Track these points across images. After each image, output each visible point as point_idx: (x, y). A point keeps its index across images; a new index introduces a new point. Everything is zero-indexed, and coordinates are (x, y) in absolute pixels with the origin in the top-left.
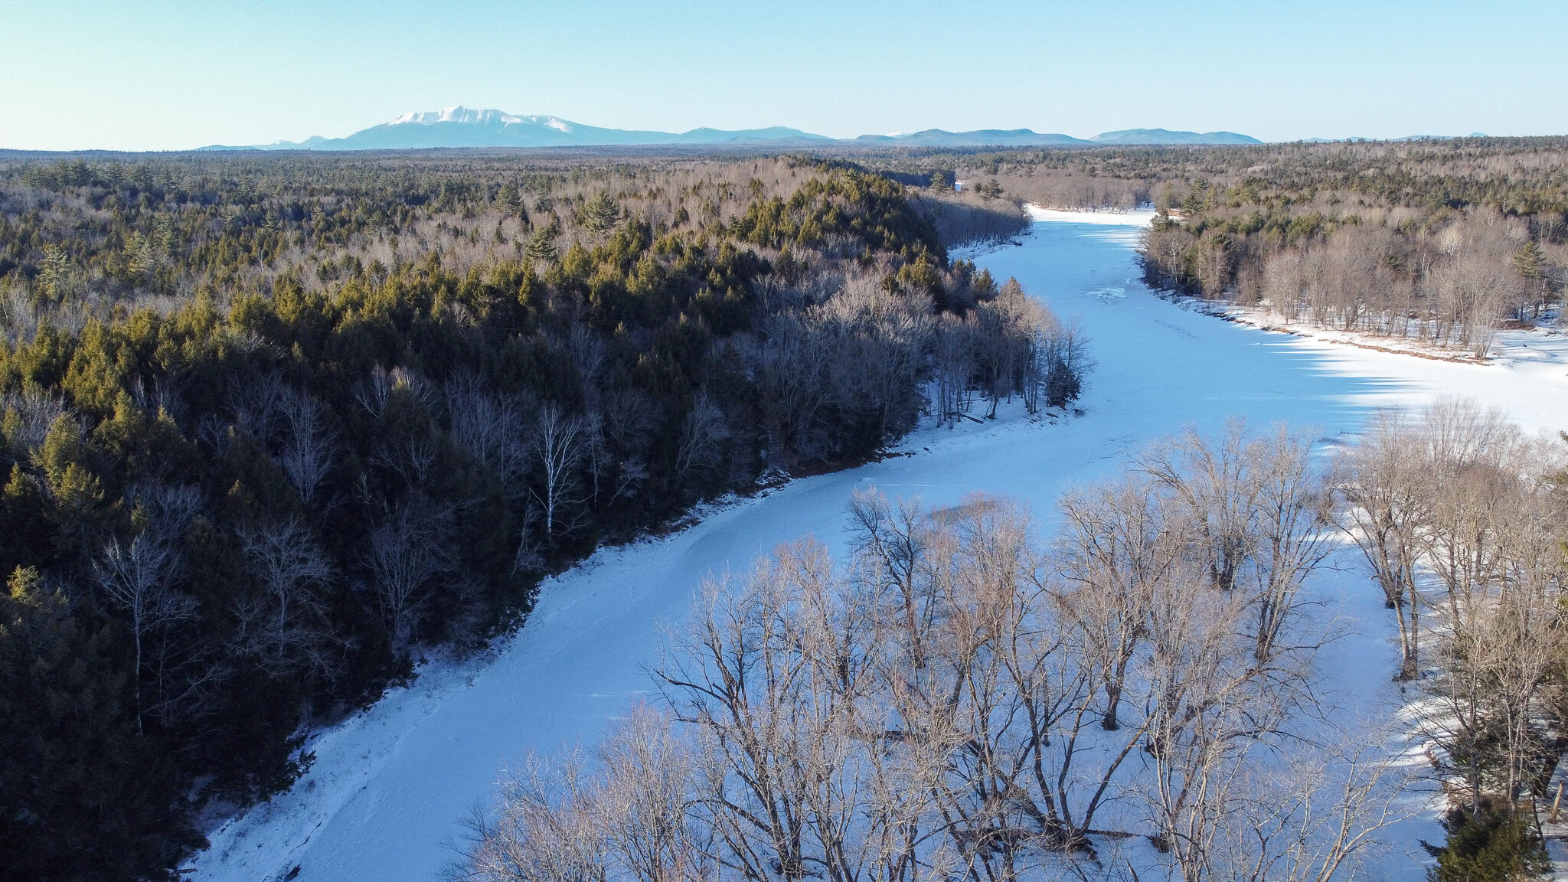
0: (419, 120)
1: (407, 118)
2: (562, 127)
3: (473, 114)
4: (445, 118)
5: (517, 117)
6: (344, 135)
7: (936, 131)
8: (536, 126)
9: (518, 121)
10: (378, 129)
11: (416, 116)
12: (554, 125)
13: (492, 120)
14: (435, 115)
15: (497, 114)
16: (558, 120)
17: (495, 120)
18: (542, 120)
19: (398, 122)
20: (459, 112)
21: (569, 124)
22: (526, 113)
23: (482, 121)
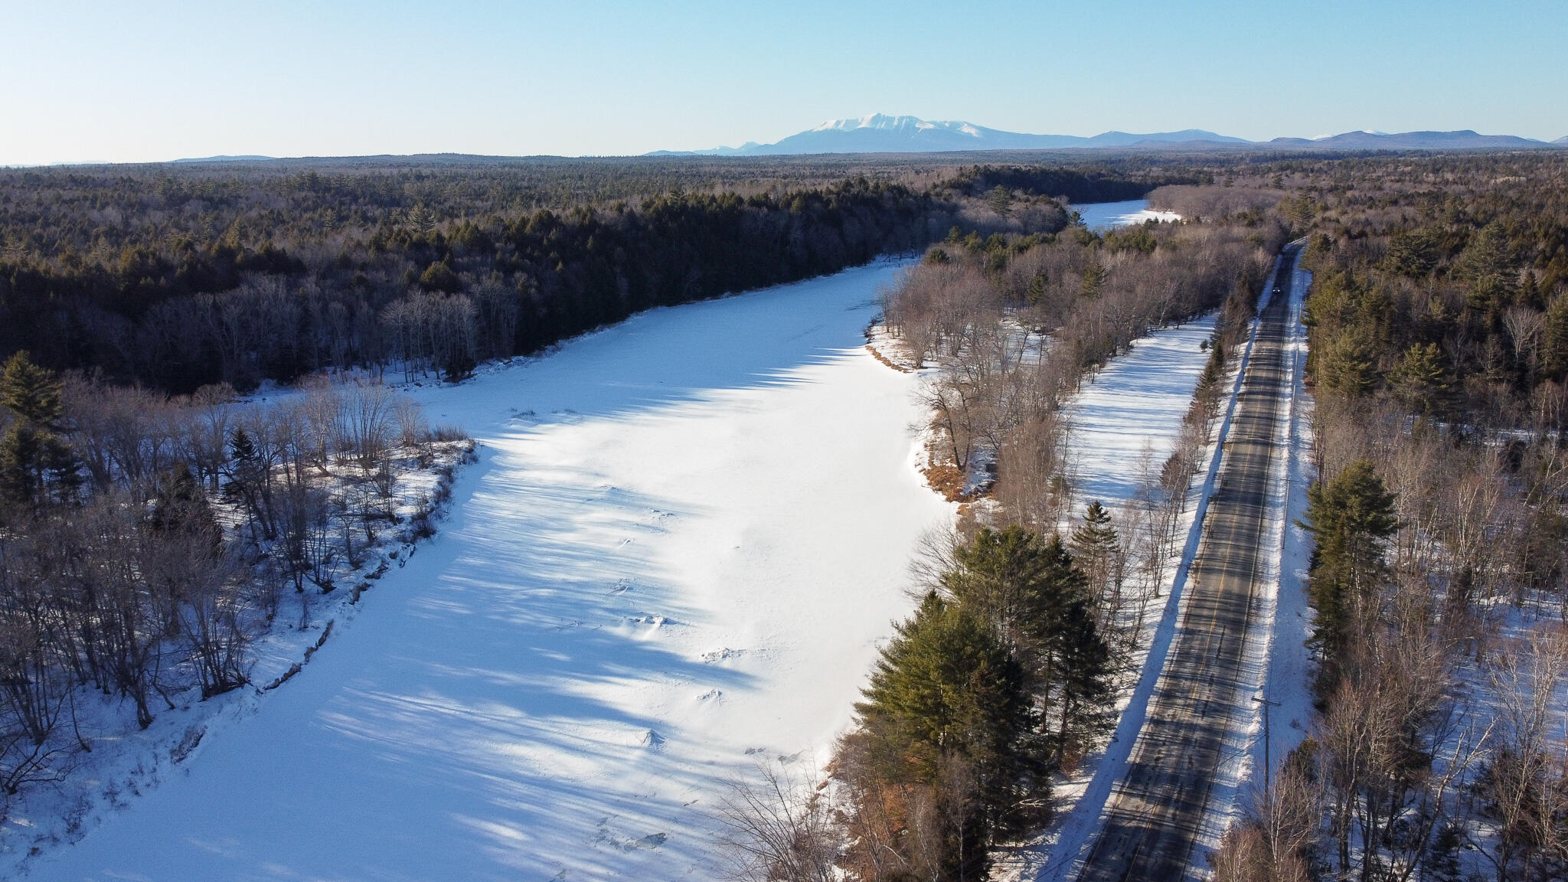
0: (841, 127)
1: (831, 124)
2: (973, 132)
3: (890, 120)
4: (863, 125)
5: (931, 123)
6: (773, 141)
7: (1360, 133)
8: (950, 131)
9: (931, 126)
10: (804, 136)
11: (838, 123)
12: (966, 130)
13: (907, 126)
14: (856, 122)
15: (912, 120)
16: (970, 125)
17: (909, 126)
18: (955, 126)
19: (821, 129)
20: (877, 119)
21: (981, 129)
22: (940, 119)
23: (898, 127)
